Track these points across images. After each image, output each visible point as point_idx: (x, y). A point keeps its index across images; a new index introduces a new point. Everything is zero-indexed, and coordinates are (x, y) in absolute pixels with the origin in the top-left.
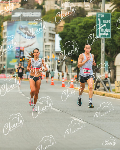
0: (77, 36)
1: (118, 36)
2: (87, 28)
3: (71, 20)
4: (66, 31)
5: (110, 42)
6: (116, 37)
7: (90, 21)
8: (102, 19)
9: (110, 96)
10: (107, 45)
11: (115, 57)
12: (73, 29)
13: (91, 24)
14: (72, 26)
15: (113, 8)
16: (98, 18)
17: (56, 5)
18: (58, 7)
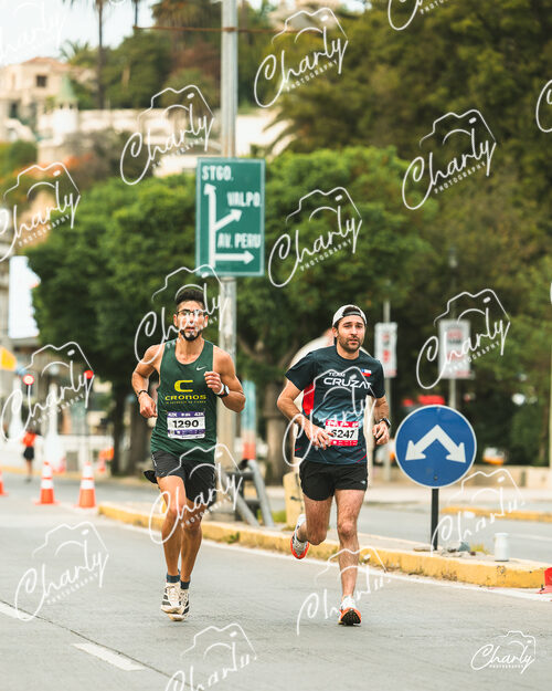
0: (109, 266)
2: (157, 231)
4: (58, 243)
7: (172, 197)
8: (223, 188)
9: (263, 544)
10: (251, 307)
12: (94, 235)
13: (176, 212)
14: (89, 219)
16: (203, 183)
17: (14, 123)
18: (24, 133)
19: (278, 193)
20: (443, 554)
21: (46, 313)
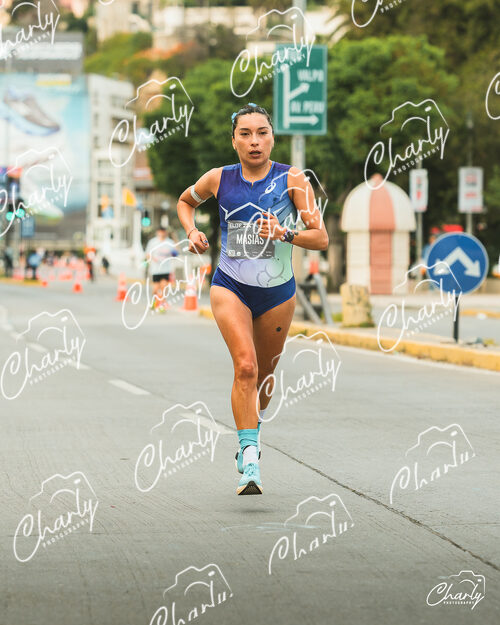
1: (354, 125)
5: (327, 146)
10: (316, 159)
11: (343, 202)
17: (135, 18)
18: (142, 26)
19: (337, 71)
20: (463, 346)
21: (159, 162)
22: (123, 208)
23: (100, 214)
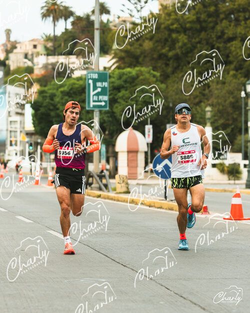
0: (57, 107)
1: (120, 106)
2: (73, 95)
3: (49, 83)
4: (41, 99)
5: (109, 115)
6: (117, 107)
7: (78, 84)
8: (95, 81)
9: (108, 198)
10: (104, 120)
11: (116, 139)
12: (52, 97)
13: (79, 89)
14: (51, 91)
15: (113, 64)
16: (89, 79)
17: (26, 60)
18: (29, 64)
19: (113, 82)
20: (168, 201)
21: (37, 122)
22: (21, 142)
23: (11, 145)
